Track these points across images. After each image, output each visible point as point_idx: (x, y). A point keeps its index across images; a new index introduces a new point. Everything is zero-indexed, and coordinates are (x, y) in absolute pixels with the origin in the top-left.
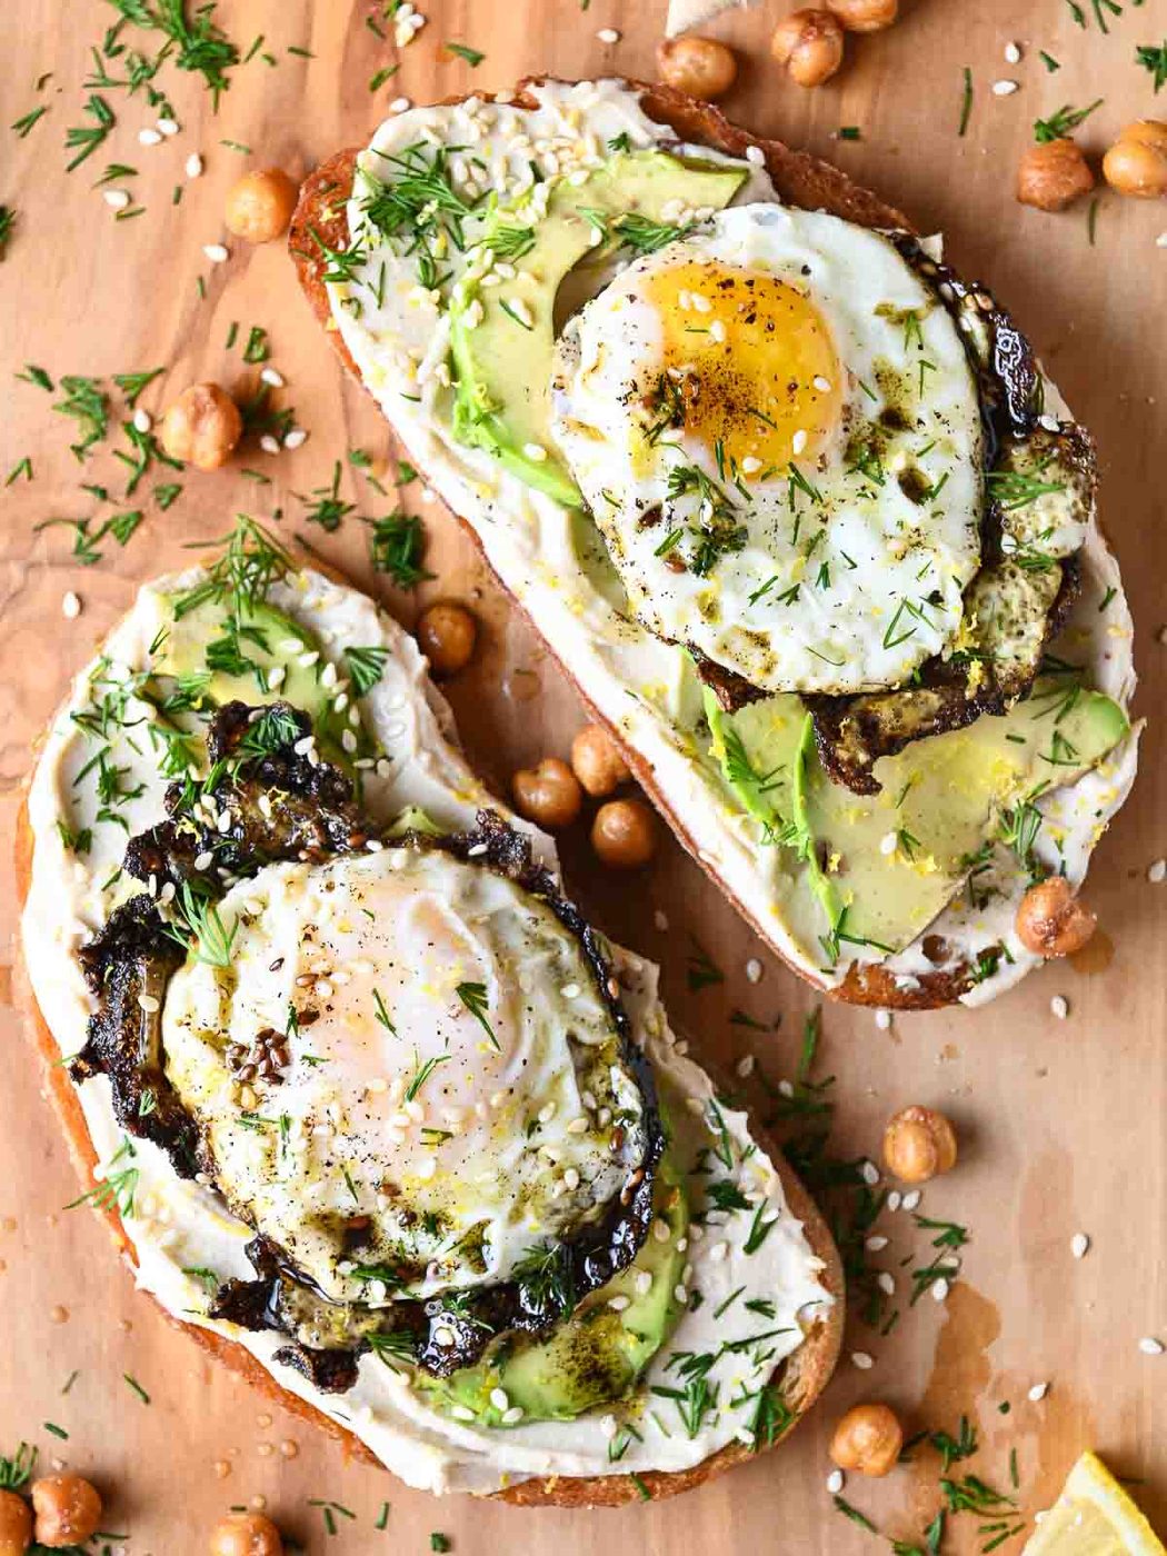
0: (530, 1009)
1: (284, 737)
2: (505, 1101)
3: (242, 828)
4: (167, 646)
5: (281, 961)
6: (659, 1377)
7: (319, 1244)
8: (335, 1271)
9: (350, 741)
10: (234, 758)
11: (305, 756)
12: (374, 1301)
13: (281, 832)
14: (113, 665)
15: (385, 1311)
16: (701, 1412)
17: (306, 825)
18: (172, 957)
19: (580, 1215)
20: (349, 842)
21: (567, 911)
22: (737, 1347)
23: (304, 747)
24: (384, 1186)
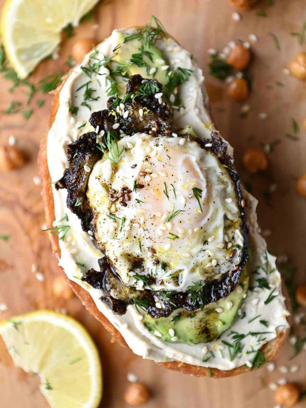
0: (214, 202)
1: (153, 90)
2: (198, 231)
3: (131, 118)
4: (119, 51)
5: (136, 165)
6: (225, 338)
7: (125, 263)
8: (128, 274)
9: (172, 98)
10: (134, 94)
11: (158, 99)
12: (139, 287)
13: (144, 123)
14: (99, 53)
15: (141, 292)
16: (236, 353)
17: (153, 122)
18: (98, 156)
19: (214, 276)
20: (166, 132)
21: (234, 173)
22: (254, 334)
23: (158, 96)
24: (151, 249)
